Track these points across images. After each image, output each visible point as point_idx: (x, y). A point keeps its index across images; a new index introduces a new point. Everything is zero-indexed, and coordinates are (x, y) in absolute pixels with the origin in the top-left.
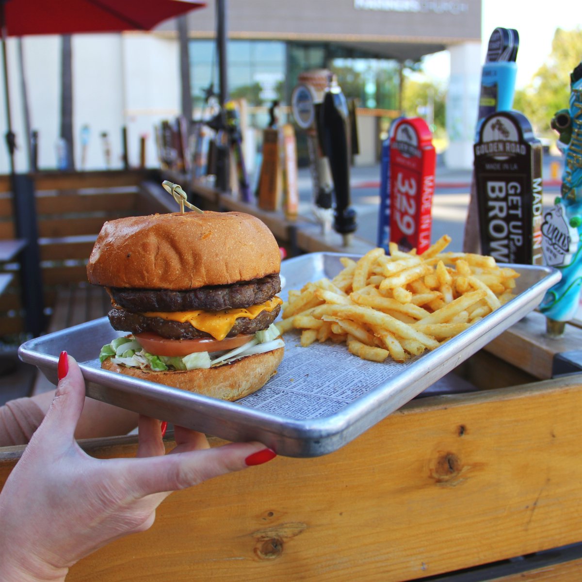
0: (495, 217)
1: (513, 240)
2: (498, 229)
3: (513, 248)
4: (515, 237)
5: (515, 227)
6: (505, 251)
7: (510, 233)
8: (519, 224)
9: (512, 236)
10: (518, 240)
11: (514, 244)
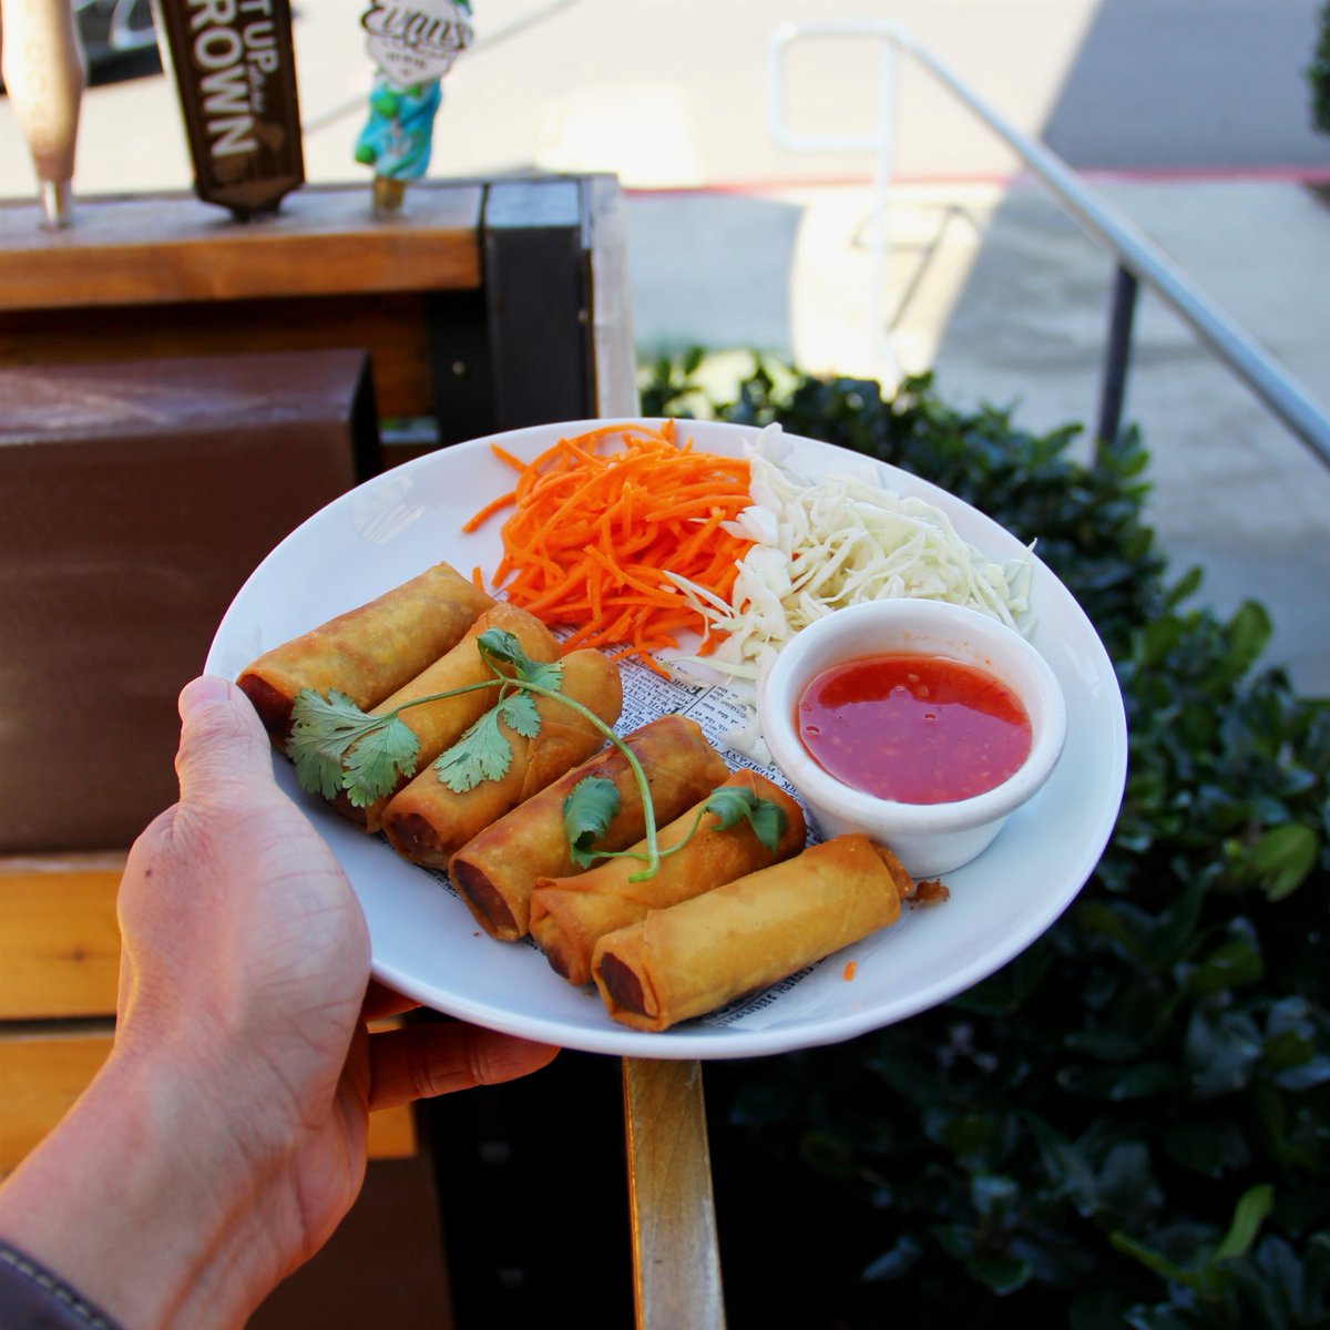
0: (209, 26)
1: (256, 63)
2: (218, 49)
3: (257, 79)
4: (260, 56)
5: (258, 36)
6: (241, 89)
7: (246, 50)
8: (266, 26)
9: (252, 56)
10: (268, 60)
11: (260, 71)
